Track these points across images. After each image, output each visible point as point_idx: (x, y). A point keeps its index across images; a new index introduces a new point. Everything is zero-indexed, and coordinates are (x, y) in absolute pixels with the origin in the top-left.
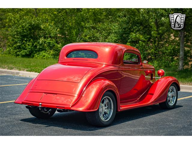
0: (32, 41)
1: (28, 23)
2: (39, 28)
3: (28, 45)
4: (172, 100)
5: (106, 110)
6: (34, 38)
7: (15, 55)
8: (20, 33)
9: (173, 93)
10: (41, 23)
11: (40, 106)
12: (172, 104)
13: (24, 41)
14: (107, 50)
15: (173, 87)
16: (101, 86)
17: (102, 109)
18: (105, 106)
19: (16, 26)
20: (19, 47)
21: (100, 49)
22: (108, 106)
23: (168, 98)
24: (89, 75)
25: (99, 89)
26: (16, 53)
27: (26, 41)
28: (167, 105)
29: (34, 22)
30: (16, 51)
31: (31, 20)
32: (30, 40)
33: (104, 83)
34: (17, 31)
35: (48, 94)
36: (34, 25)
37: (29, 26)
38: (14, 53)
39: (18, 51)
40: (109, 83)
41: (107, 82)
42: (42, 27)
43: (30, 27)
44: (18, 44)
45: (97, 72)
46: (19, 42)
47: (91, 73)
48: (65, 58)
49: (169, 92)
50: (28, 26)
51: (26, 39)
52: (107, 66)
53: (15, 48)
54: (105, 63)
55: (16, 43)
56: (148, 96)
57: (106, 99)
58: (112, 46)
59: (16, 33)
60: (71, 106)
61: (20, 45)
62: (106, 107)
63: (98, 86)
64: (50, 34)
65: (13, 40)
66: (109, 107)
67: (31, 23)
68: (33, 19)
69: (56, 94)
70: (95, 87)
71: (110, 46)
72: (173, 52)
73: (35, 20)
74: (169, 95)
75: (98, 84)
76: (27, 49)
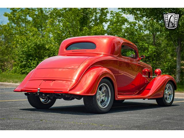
0: (37, 60)
1: (33, 43)
2: (44, 48)
3: (34, 63)
4: (169, 98)
5: (103, 98)
6: (39, 57)
7: (21, 73)
8: (26, 52)
9: (170, 91)
10: (46, 43)
11: (38, 91)
12: (169, 102)
13: (29, 60)
14: (105, 41)
15: (170, 84)
16: (98, 73)
17: (100, 96)
18: (103, 93)
19: (23, 46)
20: (25, 66)
21: (98, 41)
22: (105, 93)
23: (165, 96)
24: (86, 64)
25: (95, 76)
26: (21, 71)
27: (31, 60)
28: (164, 102)
29: (39, 42)
30: (21, 69)
31: (36, 40)
32: (35, 59)
33: (101, 70)
34: (22, 51)
35: (46, 81)
36: (39, 45)
37: (35, 45)
38: (20, 71)
39: (23, 69)
40: (107, 70)
41: (105, 70)
42: (47, 47)
43: (35, 47)
44: (24, 63)
45: (94, 60)
46: (24, 61)
47: (88, 61)
48: (65, 50)
49: (166, 89)
50: (33, 46)
51: (31, 58)
52: (105, 55)
53: (21, 67)
54: (103, 53)
55: (22, 62)
56: (145, 91)
57: (103, 87)
58: (110, 38)
59: (22, 53)
60: (68, 90)
61: (26, 64)
62: (104, 95)
63: (95, 73)
64: (55, 54)
65: (19, 60)
66: (107, 95)
67: (36, 43)
68: (39, 40)
69: (55, 80)
70: (92, 74)
71: (108, 37)
72: (170, 69)
73: (40, 41)
74: (166, 93)
75: (96, 71)
76: (32, 67)
